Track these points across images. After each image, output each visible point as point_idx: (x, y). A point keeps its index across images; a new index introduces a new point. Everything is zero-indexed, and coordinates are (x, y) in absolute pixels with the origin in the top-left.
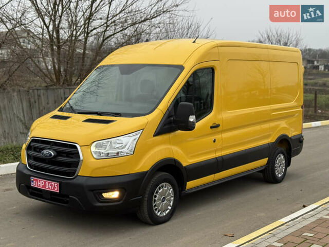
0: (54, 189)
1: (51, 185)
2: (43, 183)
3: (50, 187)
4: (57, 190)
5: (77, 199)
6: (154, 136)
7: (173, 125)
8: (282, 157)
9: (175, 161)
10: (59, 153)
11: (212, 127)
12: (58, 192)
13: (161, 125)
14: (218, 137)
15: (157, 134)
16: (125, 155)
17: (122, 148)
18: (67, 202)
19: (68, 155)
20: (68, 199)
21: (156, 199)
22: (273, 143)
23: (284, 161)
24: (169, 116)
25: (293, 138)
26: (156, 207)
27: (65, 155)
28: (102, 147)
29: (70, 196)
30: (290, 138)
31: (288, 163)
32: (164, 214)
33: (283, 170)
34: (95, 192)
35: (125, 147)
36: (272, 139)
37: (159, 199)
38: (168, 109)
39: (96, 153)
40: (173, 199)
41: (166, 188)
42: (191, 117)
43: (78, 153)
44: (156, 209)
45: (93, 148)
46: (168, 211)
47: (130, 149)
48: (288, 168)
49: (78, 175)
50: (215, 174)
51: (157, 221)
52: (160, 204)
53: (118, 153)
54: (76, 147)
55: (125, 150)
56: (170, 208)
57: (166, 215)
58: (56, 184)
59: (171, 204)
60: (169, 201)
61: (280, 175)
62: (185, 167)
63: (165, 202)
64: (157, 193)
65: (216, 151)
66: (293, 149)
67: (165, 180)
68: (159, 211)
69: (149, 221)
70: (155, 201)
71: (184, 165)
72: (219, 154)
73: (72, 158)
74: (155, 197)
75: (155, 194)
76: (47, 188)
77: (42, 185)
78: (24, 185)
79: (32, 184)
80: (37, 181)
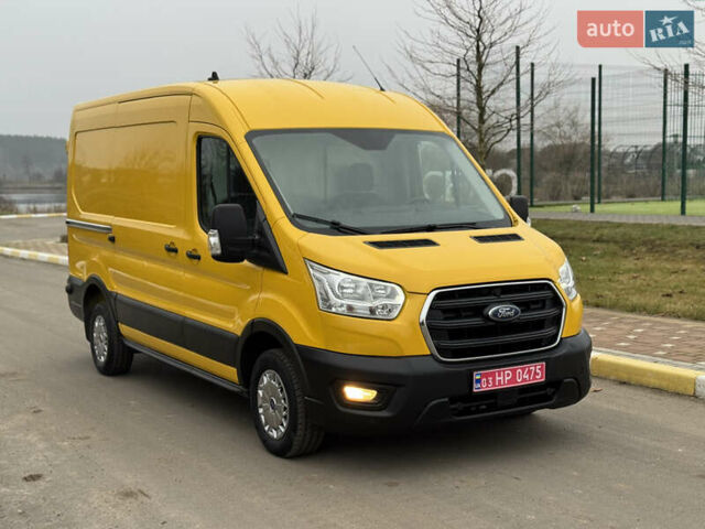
0: (534, 378)
1: (530, 372)
2: (508, 375)
3: (527, 376)
4: (542, 377)
12: (544, 380)
58: (538, 367)
76: (519, 382)
77: (507, 378)
78: (446, 399)
79: (477, 388)
80: (493, 375)
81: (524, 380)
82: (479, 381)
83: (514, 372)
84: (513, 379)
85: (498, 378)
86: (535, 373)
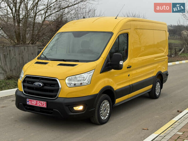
0: (43, 106)
1: (41, 103)
2: (35, 102)
3: (41, 104)
4: (45, 106)
5: (58, 111)
6: (100, 73)
7: (110, 67)
8: (159, 84)
9: (111, 87)
10: (45, 84)
11: (128, 68)
12: (46, 107)
13: (104, 66)
14: (130, 73)
15: (102, 72)
16: (86, 84)
17: (84, 81)
18: (51, 113)
19: (51, 85)
20: (52, 111)
21: (102, 110)
22: (155, 76)
23: (160, 86)
24: (108, 61)
25: (164, 73)
26: (102, 114)
27: (49, 85)
28: (71, 80)
29: (54, 110)
30: (163, 73)
31: (161, 87)
32: (105, 118)
33: (159, 91)
34: (69, 106)
35: (85, 80)
36: (154, 74)
37: (103, 110)
38: (107, 57)
39: (69, 83)
40: (109, 109)
41: (106, 103)
42: (121, 62)
43: (58, 84)
44: (101, 116)
45: (67, 81)
46: (107, 116)
47: (88, 81)
48: (161, 90)
49: (58, 97)
50: (129, 95)
51: (102, 123)
52: (103, 113)
53: (81, 84)
54: (56, 80)
55: (86, 81)
56: (108, 114)
57: (107, 118)
58: (44, 103)
59: (109, 112)
60: (107, 110)
61: (158, 94)
62: (115, 91)
63: (106, 111)
64: (102, 106)
65: (129, 81)
66: (164, 79)
67: (106, 99)
68: (103, 117)
69: (98, 123)
70: (101, 111)
71: (115, 90)
72: (131, 83)
73: (54, 87)
74: (101, 108)
75: (101, 107)
76: (38, 105)
77: (35, 103)
78: (21, 104)
79: (28, 103)
80: (31, 101)
81: (40, 105)
82: (28, 101)
83: (37, 102)
84: (36, 104)
85: (32, 102)
86: (43, 104)
